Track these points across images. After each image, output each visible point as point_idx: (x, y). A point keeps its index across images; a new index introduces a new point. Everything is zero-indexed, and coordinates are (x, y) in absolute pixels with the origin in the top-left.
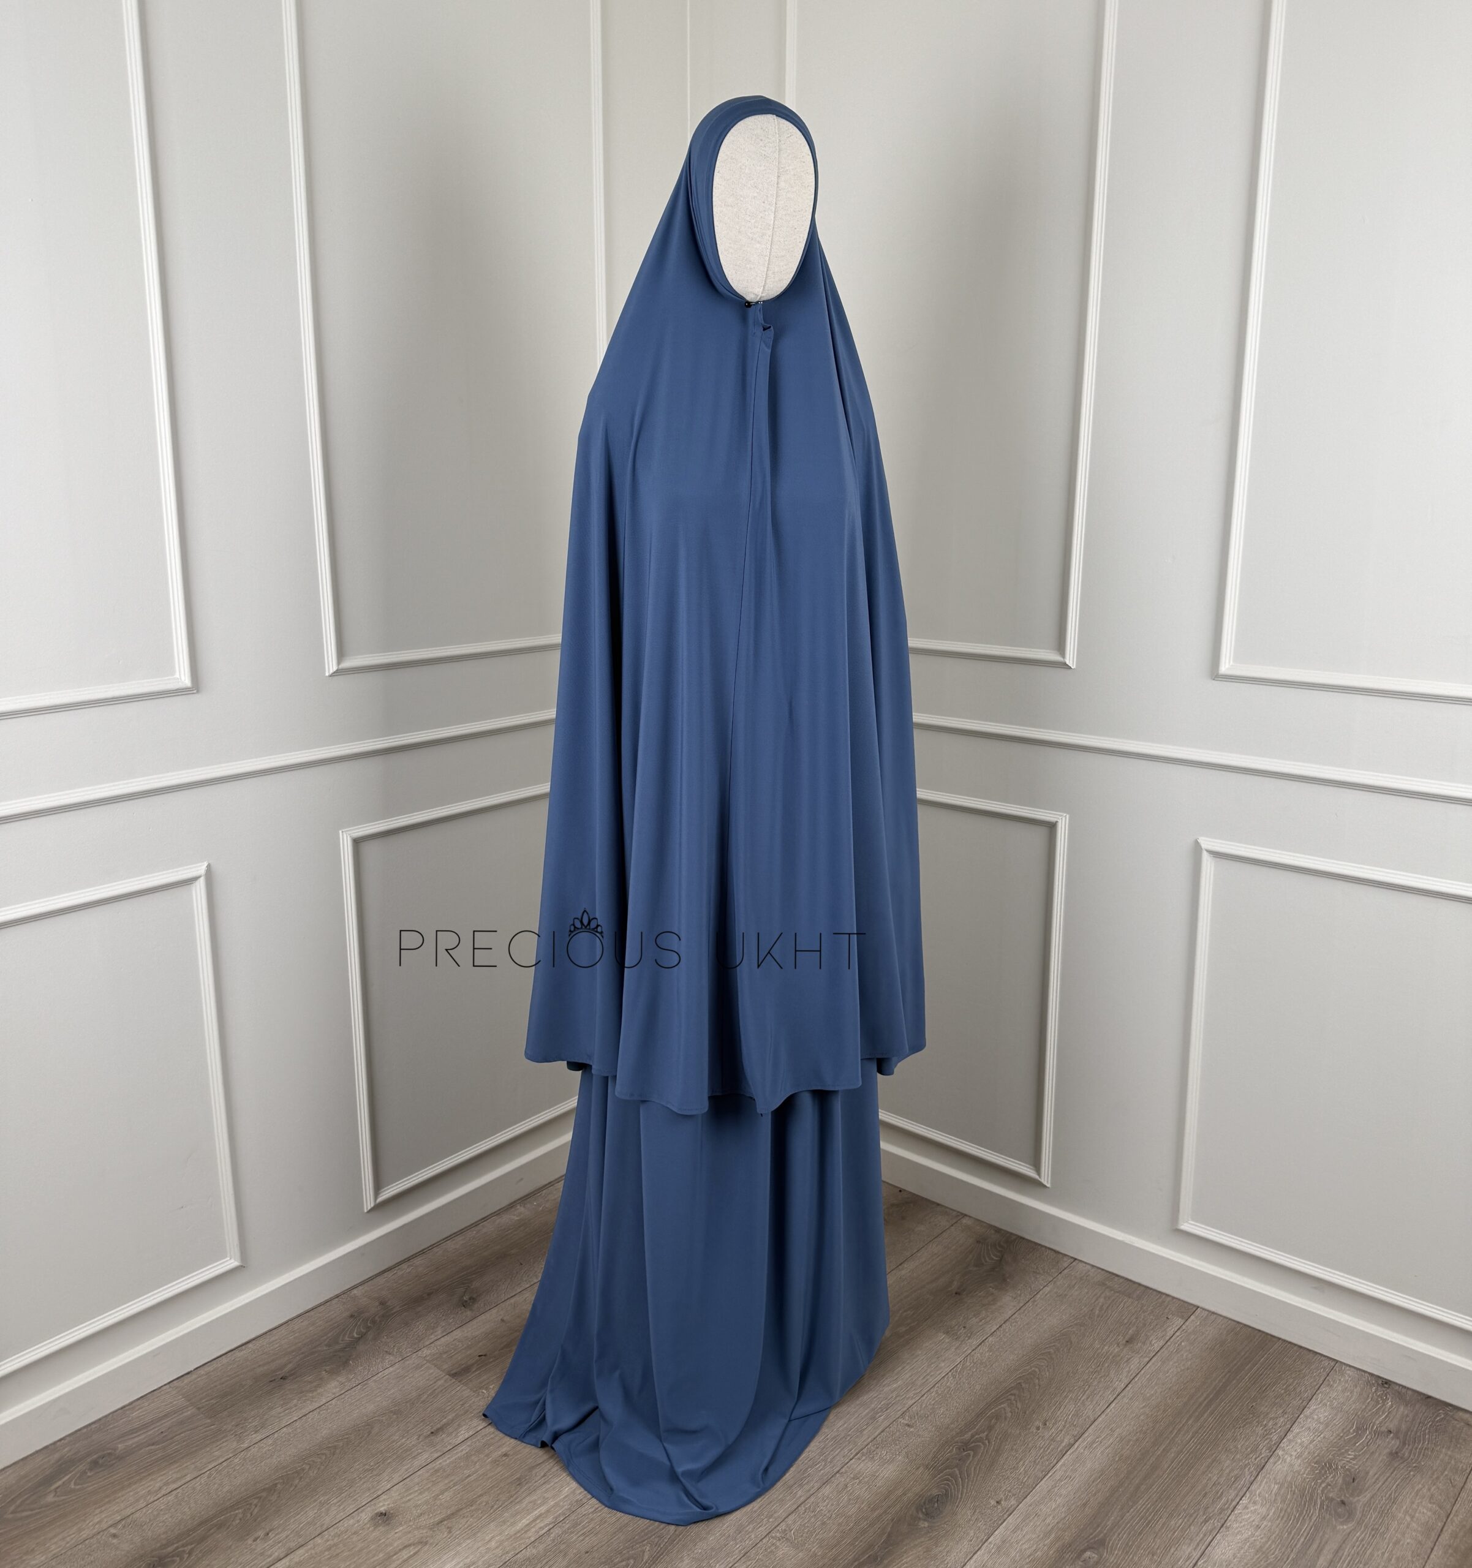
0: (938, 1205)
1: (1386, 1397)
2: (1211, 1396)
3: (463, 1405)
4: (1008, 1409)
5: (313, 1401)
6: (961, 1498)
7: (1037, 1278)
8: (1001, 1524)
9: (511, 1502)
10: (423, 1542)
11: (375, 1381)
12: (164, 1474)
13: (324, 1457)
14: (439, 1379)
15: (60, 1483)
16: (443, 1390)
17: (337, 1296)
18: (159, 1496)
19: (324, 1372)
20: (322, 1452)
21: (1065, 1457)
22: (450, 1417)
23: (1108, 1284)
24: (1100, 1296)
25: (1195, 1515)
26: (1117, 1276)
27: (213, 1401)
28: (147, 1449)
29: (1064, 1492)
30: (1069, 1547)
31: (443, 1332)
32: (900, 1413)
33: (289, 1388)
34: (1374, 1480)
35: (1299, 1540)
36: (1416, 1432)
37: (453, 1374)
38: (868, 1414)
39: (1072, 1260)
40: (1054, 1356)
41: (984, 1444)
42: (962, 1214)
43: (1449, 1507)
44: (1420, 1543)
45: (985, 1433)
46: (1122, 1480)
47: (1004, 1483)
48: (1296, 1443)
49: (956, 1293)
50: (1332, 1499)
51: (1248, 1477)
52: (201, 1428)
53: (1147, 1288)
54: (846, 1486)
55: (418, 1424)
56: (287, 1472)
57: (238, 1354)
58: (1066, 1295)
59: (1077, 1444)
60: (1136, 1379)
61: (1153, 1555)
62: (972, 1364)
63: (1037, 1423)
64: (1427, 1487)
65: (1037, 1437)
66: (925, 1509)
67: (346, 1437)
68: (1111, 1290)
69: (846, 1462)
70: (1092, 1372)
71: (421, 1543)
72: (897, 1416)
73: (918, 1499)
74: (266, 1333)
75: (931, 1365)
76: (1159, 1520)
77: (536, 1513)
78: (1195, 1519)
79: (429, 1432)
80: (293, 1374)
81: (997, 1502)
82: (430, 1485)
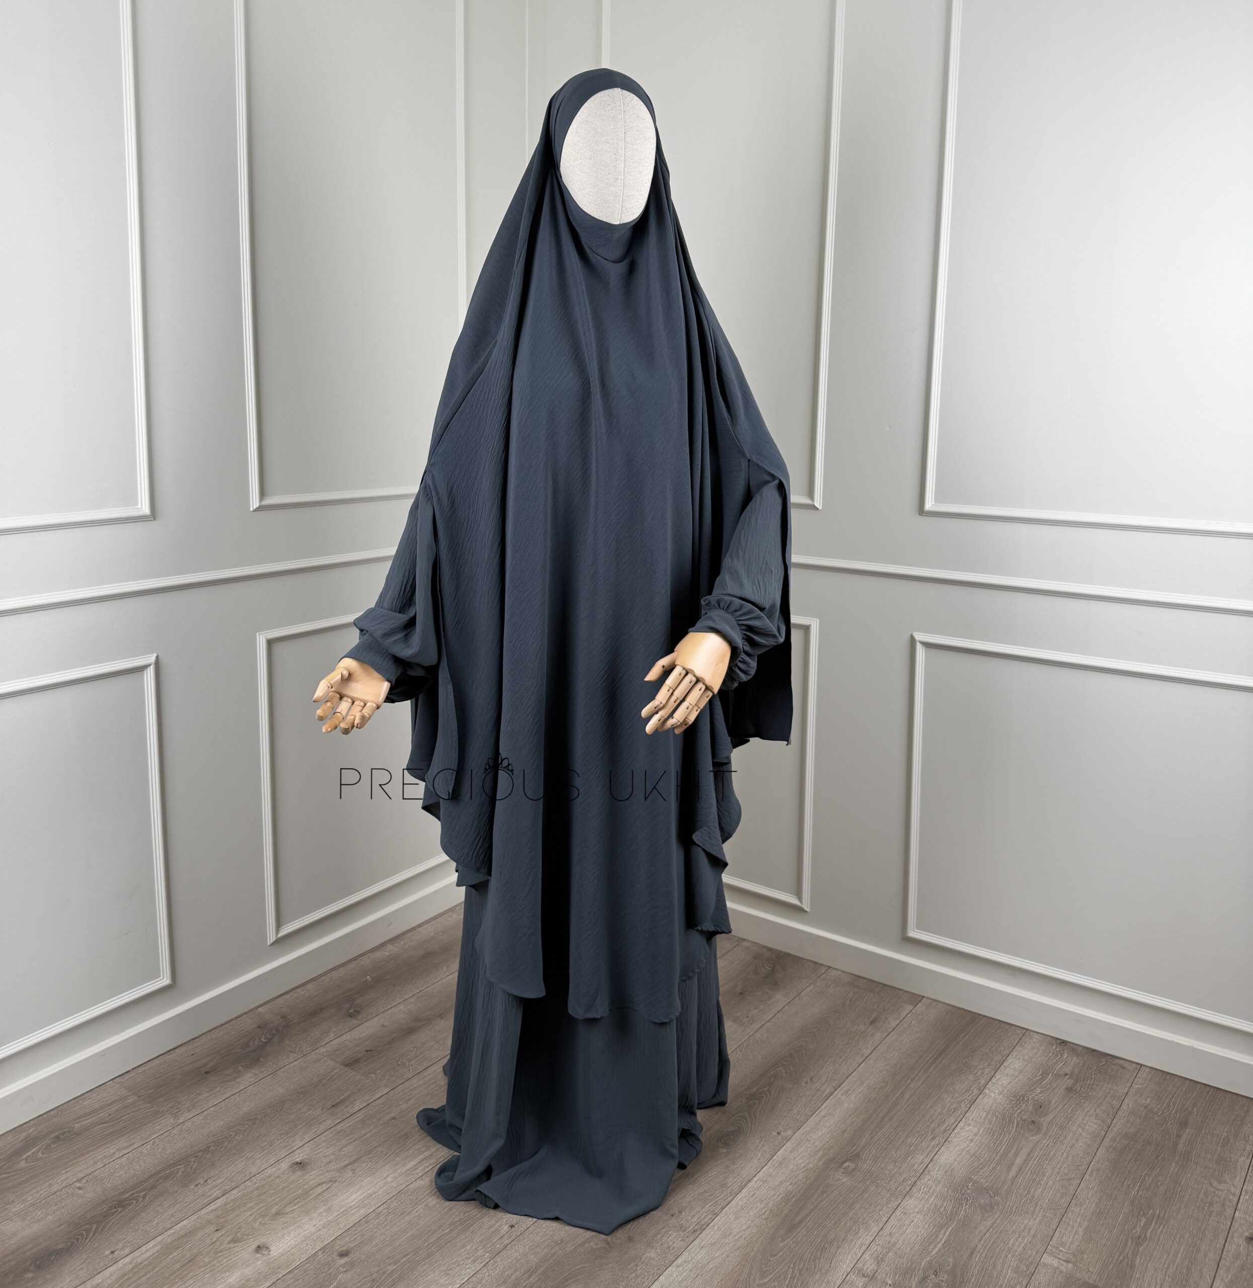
1: (1063, 1051)
2: (935, 1056)
3: (356, 1085)
4: (783, 1071)
5: (233, 1088)
6: (750, 1132)
7: (801, 981)
8: (782, 1147)
9: (401, 1151)
10: (332, 1181)
11: (283, 1072)
12: (115, 1144)
13: (247, 1126)
14: (334, 1069)
15: (30, 1153)
16: (339, 1076)
17: (246, 1013)
18: (114, 1159)
19: (240, 1067)
20: (245, 1123)
21: (828, 1101)
22: (346, 1094)
23: (856, 984)
24: (850, 992)
25: (925, 1136)
26: (863, 978)
27: (150, 1091)
28: (99, 1127)
29: (828, 1124)
30: (833, 1160)
31: (335, 1036)
33: (214, 1079)
34: (1054, 1107)
35: (1001, 1148)
36: (1086, 1073)
37: (346, 1065)
39: (829, 968)
40: (817, 1034)
41: (765, 1095)
42: (741, 939)
43: (1109, 1121)
44: (1089, 1145)
45: (767, 1088)
46: (871, 1114)
47: (783, 1120)
48: (999, 1084)
49: (740, 994)
50: (1025, 1120)
51: (963, 1107)
52: (142, 1110)
53: (885, 985)
55: (321, 1101)
56: (217, 1138)
57: (167, 1057)
58: (824, 992)
59: (836, 1092)
60: (879, 1047)
61: (896, 1163)
62: (755, 1042)
63: (805, 1080)
64: (1093, 1109)
65: (805, 1089)
66: (724, 1140)
67: (263, 1111)
68: (858, 988)
70: (846, 1043)
71: (330, 1181)
73: (718, 1133)
74: (189, 1041)
76: (899, 1139)
77: (422, 1157)
79: (331, 1106)
80: (214, 1070)
81: (778, 1133)
82: (334, 1142)
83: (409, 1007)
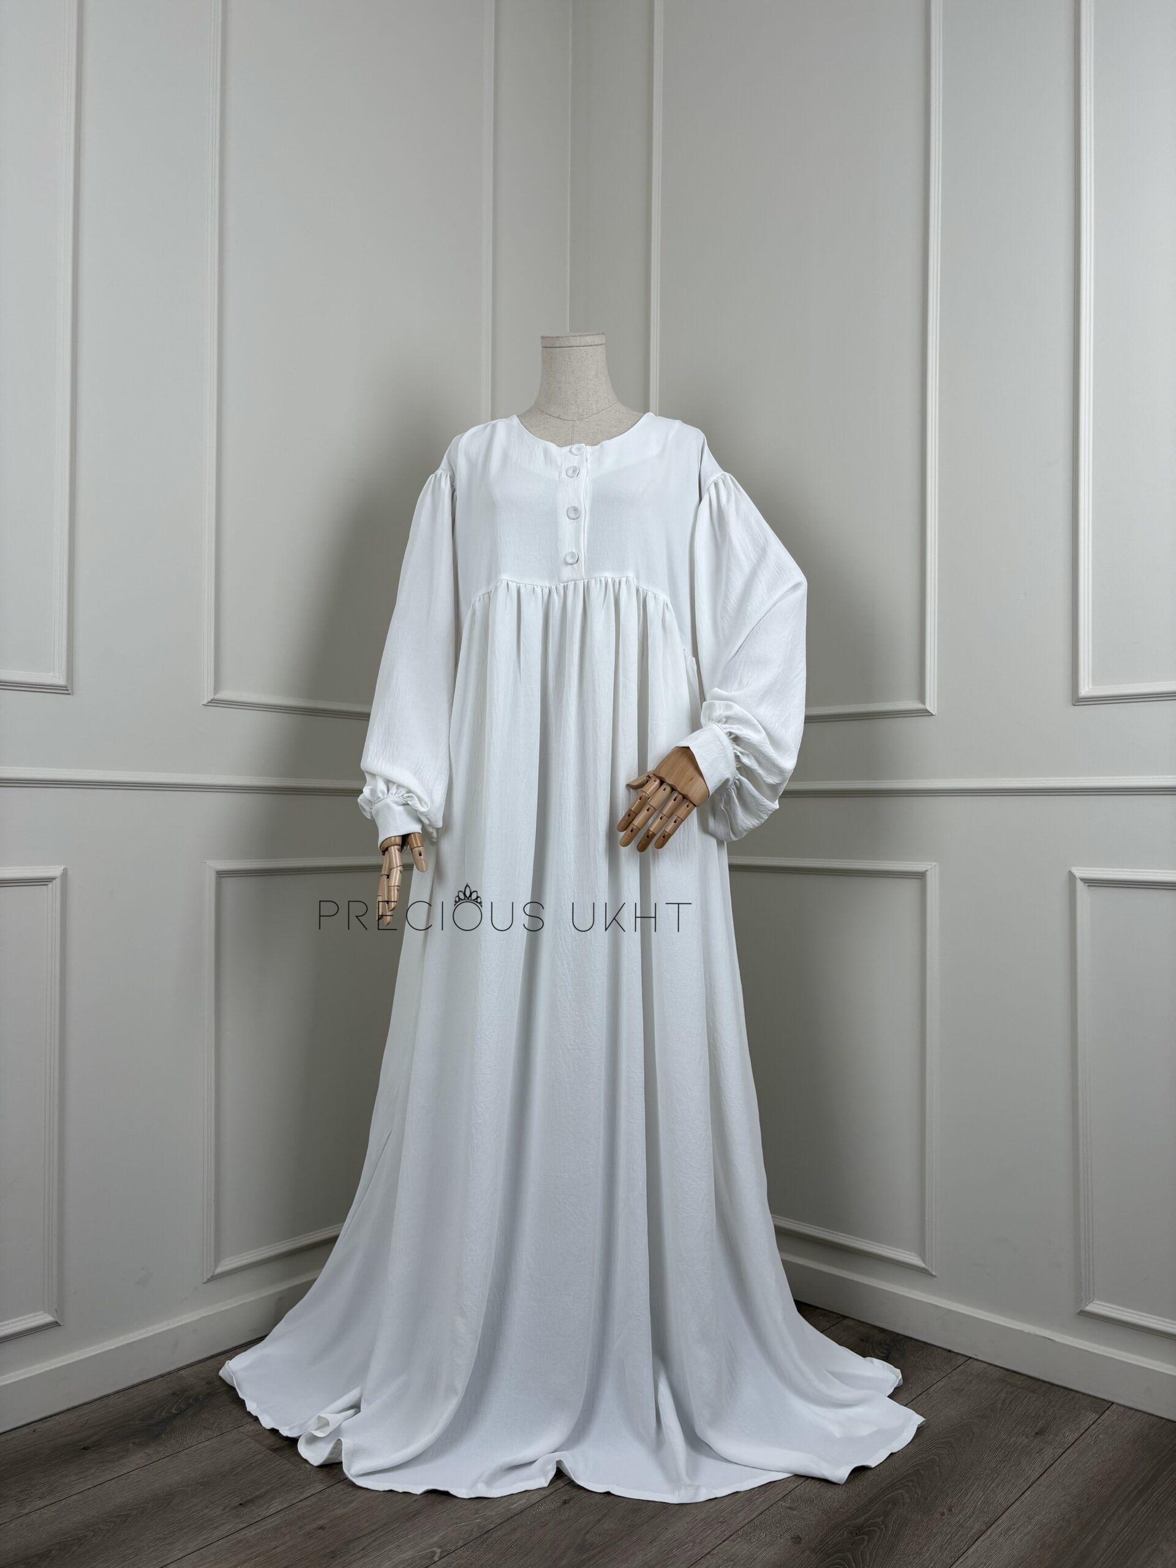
0: (817, 1308)
2: (1141, 1487)
4: (905, 1495)
5: (112, 1471)
7: (929, 1374)
11: (187, 1454)
13: (113, 1525)
16: (259, 1464)
17: (162, 1376)
19: (131, 1444)
20: (112, 1520)
21: (977, 1543)
22: (264, 1490)
23: (1009, 1381)
24: (1001, 1391)
26: (1017, 1373)
33: (89, 1458)
39: (966, 1359)
40: (955, 1446)
41: (879, 1528)
42: (845, 1316)
45: (881, 1518)
53: (1052, 1384)
55: (226, 1496)
56: (66, 1538)
57: (41, 1425)
58: (963, 1390)
59: (990, 1530)
60: (1052, 1469)
63: (941, 1509)
65: (942, 1523)
67: (141, 1506)
68: (1013, 1387)
69: (718, 1543)
70: (1000, 1462)
72: (778, 1499)
79: (238, 1504)
80: (97, 1445)
82: (228, 1556)
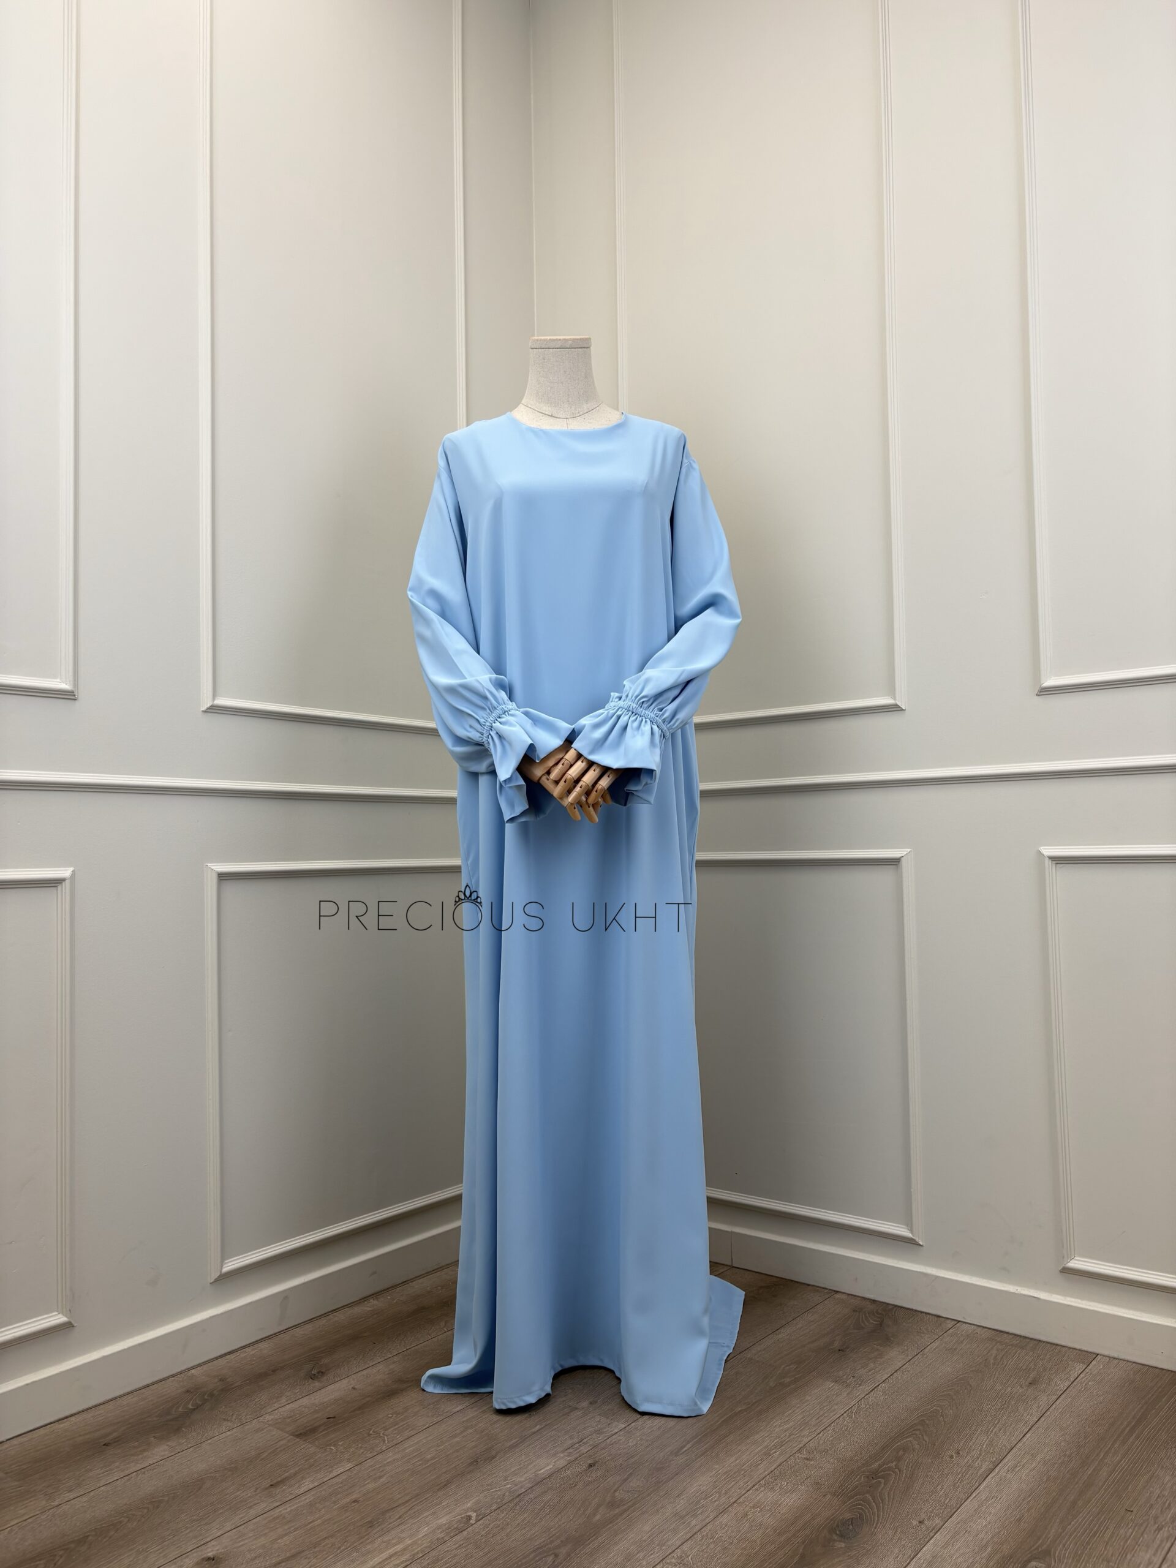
0: (809, 1285)
2: (1133, 1424)
3: (307, 1460)
4: (915, 1443)
5: (137, 1463)
6: (878, 1520)
7: (921, 1337)
8: (928, 1542)
9: (362, 1543)
11: (210, 1444)
13: (146, 1511)
14: (280, 1441)
16: (284, 1449)
17: (173, 1376)
19: (153, 1439)
20: (144, 1506)
21: (987, 1480)
22: (292, 1471)
23: (998, 1340)
24: (992, 1348)
25: (1144, 1525)
26: (1008, 1333)
27: (25, 1467)
29: (993, 1510)
30: (1011, 1558)
31: (287, 1401)
32: (796, 1449)
33: (111, 1453)
37: (297, 1435)
38: (762, 1450)
39: (956, 1322)
40: (954, 1397)
41: (894, 1472)
42: (834, 1291)
45: (894, 1463)
46: (1055, 1497)
47: (924, 1505)
49: (839, 1350)
54: (746, 1515)
55: (256, 1479)
56: (101, 1525)
57: (56, 1426)
58: (955, 1349)
59: (998, 1468)
60: (1048, 1413)
61: (1108, 1562)
62: (868, 1406)
66: (840, 1531)
67: (172, 1492)
68: (1002, 1345)
70: (999, 1409)
72: (794, 1452)
73: (829, 1523)
74: (90, 1408)
75: (825, 1406)
76: (1105, 1531)
77: (391, 1551)
78: (1146, 1527)
79: (268, 1485)
80: (118, 1441)
81: (920, 1522)
82: (267, 1531)
83: (391, 1367)
